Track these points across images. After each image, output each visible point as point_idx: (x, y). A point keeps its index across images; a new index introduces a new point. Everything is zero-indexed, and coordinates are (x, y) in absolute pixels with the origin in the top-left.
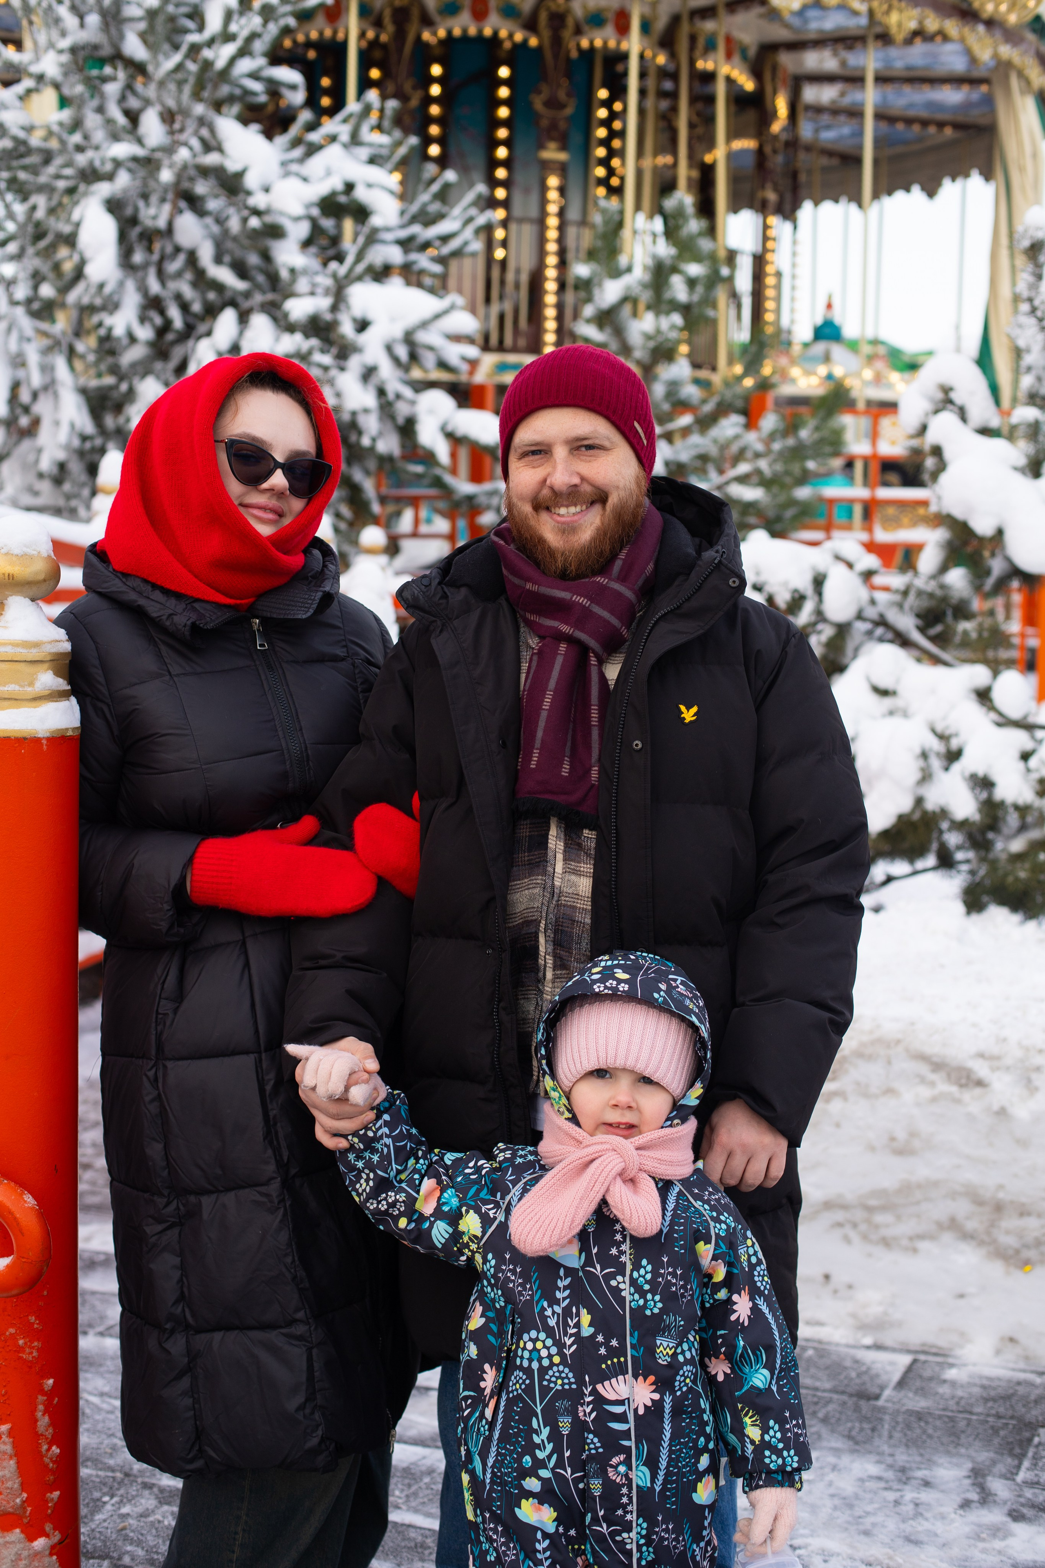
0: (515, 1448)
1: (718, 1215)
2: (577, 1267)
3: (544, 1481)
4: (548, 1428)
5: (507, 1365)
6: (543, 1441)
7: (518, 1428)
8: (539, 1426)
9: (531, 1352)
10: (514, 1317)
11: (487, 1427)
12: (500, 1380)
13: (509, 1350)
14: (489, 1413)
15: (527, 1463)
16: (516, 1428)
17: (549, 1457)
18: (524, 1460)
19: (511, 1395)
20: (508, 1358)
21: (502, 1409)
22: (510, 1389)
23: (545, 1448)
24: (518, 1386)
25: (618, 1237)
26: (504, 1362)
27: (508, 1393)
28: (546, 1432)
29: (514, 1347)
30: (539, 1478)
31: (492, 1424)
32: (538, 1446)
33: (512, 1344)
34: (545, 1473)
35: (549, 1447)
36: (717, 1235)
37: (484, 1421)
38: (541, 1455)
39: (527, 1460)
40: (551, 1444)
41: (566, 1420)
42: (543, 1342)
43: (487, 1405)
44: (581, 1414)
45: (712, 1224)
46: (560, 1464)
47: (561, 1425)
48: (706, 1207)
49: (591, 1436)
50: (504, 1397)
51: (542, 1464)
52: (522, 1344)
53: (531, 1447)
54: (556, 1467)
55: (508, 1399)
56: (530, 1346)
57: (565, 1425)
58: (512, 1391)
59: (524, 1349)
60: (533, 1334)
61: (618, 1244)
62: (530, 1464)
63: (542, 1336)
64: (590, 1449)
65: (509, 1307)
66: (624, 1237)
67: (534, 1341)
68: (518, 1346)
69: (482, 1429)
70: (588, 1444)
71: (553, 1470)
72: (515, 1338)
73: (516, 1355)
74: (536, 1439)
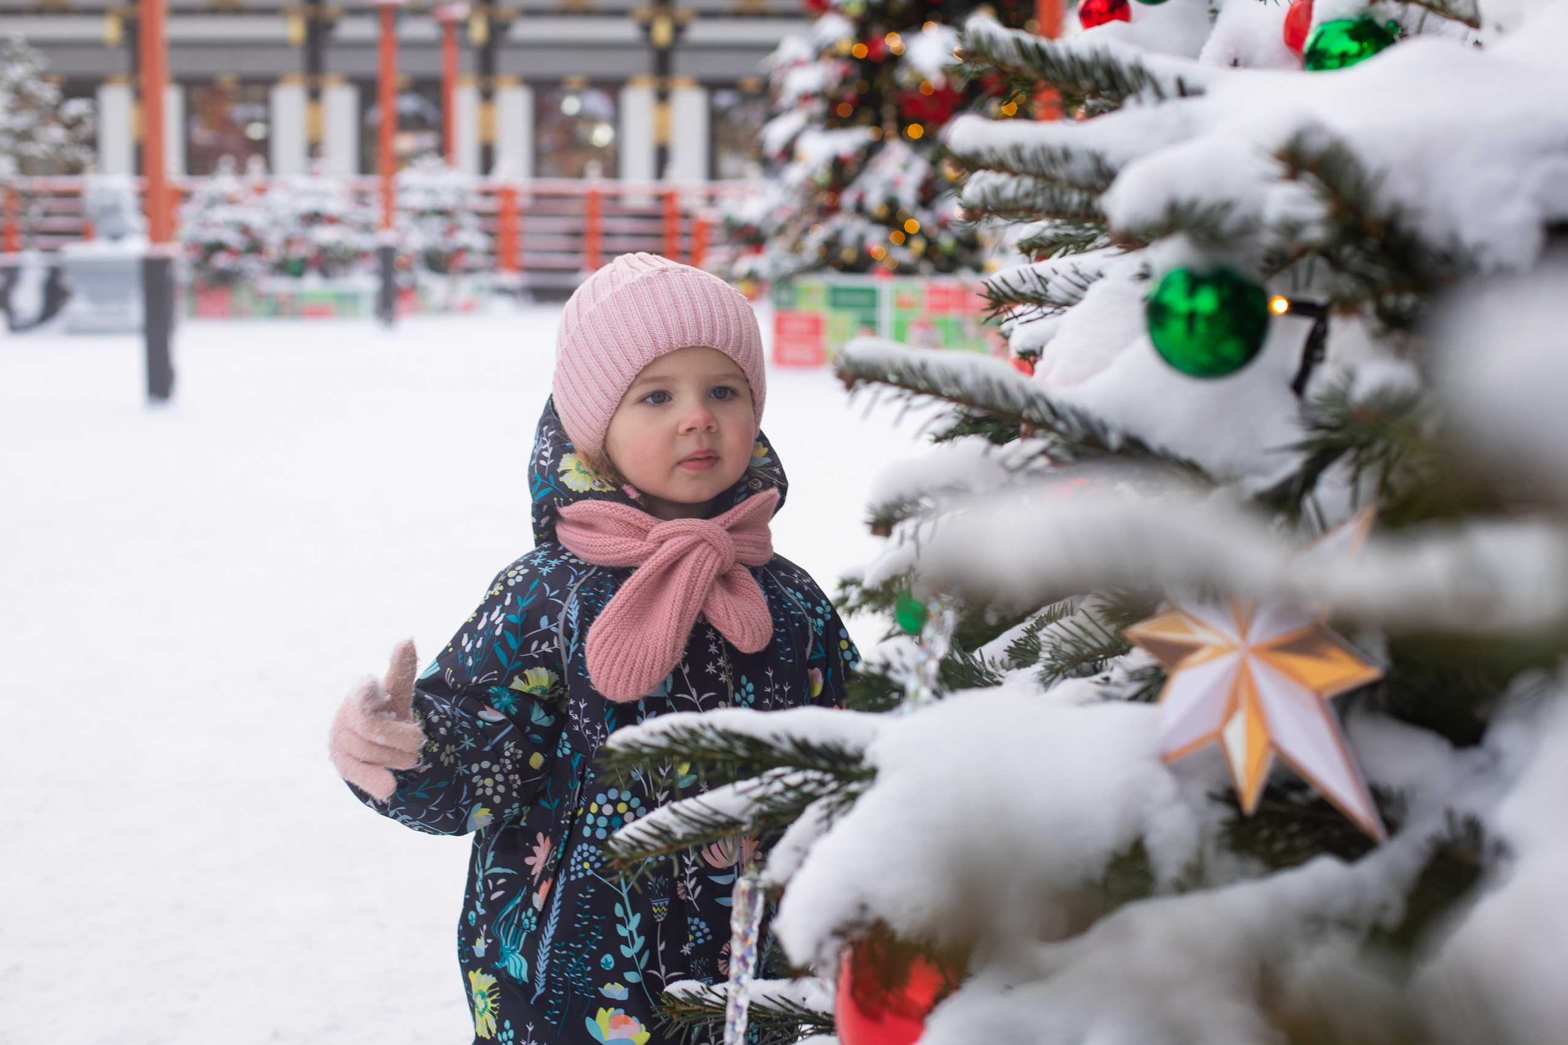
0: (585, 946)
1: (814, 607)
2: (664, 695)
3: (633, 988)
4: (638, 916)
5: (569, 836)
6: (631, 932)
7: (590, 920)
8: (626, 913)
9: (609, 818)
10: (584, 770)
11: (534, 919)
12: (559, 856)
13: (574, 817)
14: (538, 900)
15: (607, 964)
16: (585, 920)
17: (639, 955)
18: (603, 961)
19: (573, 878)
20: (571, 827)
21: (558, 895)
22: (572, 869)
23: (633, 942)
24: (586, 865)
25: (713, 649)
26: (567, 832)
27: (568, 874)
28: (635, 920)
29: (581, 812)
30: (625, 983)
31: (542, 917)
32: (624, 941)
33: (578, 808)
34: (632, 977)
35: (640, 942)
36: (815, 634)
37: (530, 911)
38: (627, 952)
39: (608, 960)
40: (642, 938)
41: (661, 904)
42: (628, 803)
43: (537, 889)
44: (680, 892)
45: (809, 619)
46: (653, 963)
47: (655, 910)
48: (799, 595)
49: (696, 921)
50: (562, 879)
51: (629, 964)
52: (594, 808)
53: (613, 943)
54: (648, 967)
55: (568, 883)
56: (608, 810)
57: (660, 909)
58: (576, 873)
59: (599, 814)
60: (613, 794)
61: (714, 659)
62: (612, 966)
63: (626, 795)
64: (696, 939)
65: (578, 757)
66: (719, 648)
67: (614, 803)
68: (587, 810)
69: (527, 921)
70: (693, 933)
71: (643, 971)
72: (584, 799)
73: (583, 823)
74: (622, 931)
